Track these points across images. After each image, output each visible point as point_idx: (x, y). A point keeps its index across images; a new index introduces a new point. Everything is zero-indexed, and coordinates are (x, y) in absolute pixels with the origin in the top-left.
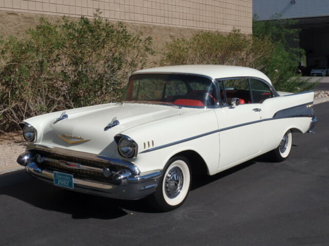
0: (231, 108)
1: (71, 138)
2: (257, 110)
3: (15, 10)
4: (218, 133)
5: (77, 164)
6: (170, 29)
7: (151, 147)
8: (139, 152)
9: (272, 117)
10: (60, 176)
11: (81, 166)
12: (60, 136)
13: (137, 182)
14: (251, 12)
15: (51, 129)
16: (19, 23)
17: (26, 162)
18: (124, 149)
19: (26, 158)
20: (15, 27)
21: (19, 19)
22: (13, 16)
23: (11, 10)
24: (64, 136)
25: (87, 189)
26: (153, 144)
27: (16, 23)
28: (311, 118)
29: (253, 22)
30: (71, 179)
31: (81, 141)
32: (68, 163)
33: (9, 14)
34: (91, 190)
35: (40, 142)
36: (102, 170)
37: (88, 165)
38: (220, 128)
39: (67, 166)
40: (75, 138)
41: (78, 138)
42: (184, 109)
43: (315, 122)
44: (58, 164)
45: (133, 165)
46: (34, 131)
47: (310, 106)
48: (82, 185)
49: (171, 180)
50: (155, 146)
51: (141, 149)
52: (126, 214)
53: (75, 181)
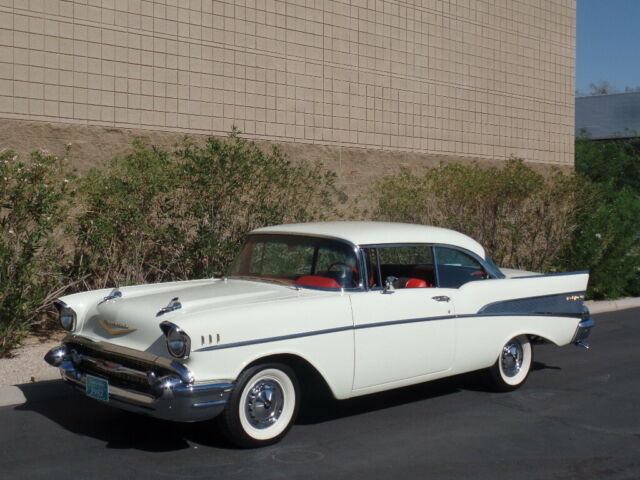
0: (385, 292)
1: (115, 326)
2: (441, 299)
3: (117, 125)
4: (351, 331)
5: (116, 365)
6: (401, 157)
7: (214, 343)
8: (192, 350)
9: (475, 312)
10: (93, 383)
11: (121, 368)
12: (101, 322)
13: (189, 395)
14: (573, 124)
15: (97, 313)
16: (124, 146)
17: (59, 360)
18: (173, 344)
19: (61, 354)
20: (117, 151)
21: (124, 140)
22: (115, 135)
23: (112, 125)
24: (106, 322)
25: (136, 405)
26: (218, 339)
27: (119, 144)
28: (580, 320)
29: (577, 142)
30: (106, 387)
31: (125, 331)
32: (107, 362)
33: (108, 131)
34: (141, 406)
35: (80, 332)
36: (145, 374)
37: (131, 367)
38: (356, 324)
39: (105, 368)
40: (118, 326)
41: (122, 327)
42: (303, 291)
43: (589, 328)
44: (95, 364)
45: (185, 369)
46: (72, 314)
47: (575, 298)
48: (124, 398)
49: (258, 400)
50: (222, 342)
51: (195, 344)
52: (188, 446)
53: (112, 390)
